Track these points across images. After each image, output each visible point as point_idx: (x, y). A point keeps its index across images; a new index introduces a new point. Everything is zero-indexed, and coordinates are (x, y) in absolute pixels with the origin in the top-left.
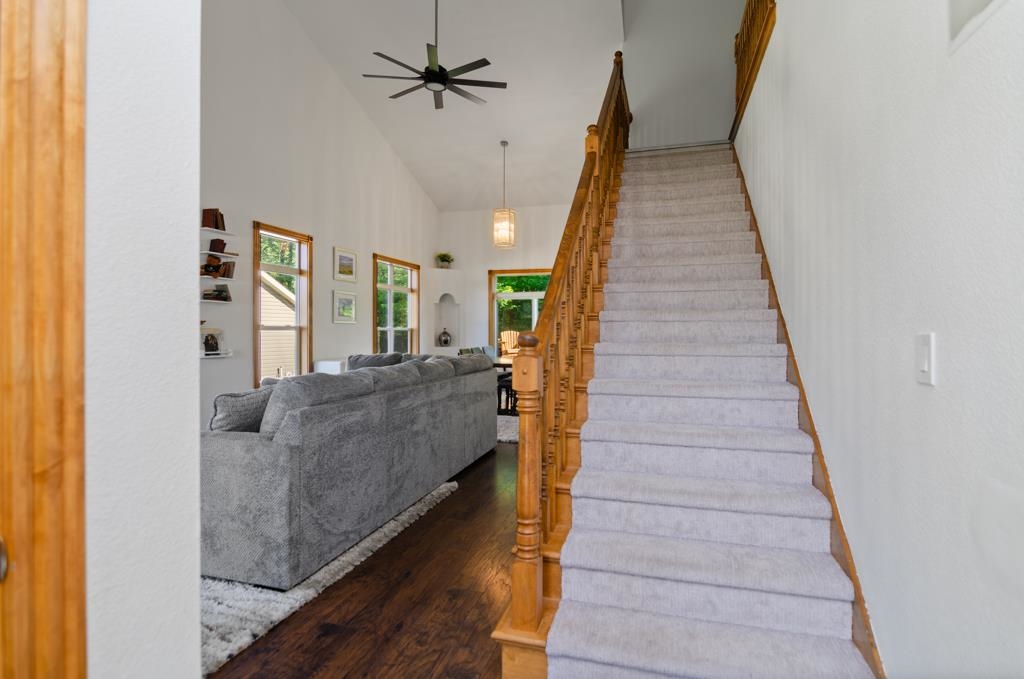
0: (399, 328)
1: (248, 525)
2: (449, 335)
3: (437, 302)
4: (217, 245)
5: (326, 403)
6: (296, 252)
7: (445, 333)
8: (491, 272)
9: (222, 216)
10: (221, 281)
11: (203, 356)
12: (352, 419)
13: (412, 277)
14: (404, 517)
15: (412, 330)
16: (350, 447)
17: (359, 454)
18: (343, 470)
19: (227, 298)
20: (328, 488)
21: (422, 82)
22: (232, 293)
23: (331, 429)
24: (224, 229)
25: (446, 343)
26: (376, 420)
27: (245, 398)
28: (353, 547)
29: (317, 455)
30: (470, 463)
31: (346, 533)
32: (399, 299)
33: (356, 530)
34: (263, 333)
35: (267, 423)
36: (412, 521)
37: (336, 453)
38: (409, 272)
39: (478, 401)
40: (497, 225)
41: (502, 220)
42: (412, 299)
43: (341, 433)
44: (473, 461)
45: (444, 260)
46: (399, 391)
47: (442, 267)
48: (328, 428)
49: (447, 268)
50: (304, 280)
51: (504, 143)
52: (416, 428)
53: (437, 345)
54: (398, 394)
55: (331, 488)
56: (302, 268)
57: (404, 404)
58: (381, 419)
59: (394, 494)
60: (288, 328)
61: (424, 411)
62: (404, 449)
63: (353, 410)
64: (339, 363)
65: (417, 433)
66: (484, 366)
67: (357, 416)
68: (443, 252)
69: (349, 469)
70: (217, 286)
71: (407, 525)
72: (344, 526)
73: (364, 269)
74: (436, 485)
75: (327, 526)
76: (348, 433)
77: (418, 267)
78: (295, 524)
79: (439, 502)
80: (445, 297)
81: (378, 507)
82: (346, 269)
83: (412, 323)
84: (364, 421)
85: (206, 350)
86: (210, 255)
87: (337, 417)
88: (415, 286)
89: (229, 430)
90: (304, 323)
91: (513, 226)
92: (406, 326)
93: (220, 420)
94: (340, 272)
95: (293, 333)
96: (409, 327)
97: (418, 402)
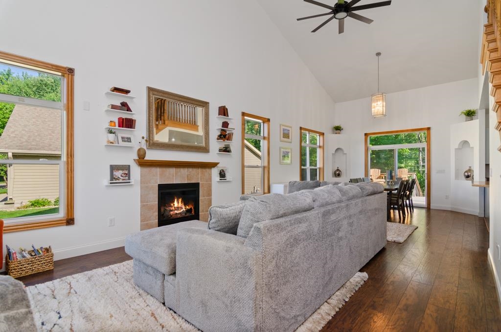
0: (313, 167)
1: (226, 306)
2: (340, 171)
3: (334, 153)
4: (225, 124)
5: (282, 217)
6: (262, 127)
7: (338, 170)
8: (366, 134)
9: (227, 109)
10: (227, 142)
11: (219, 180)
12: (300, 230)
13: (319, 140)
14: (334, 301)
15: (320, 168)
16: (298, 251)
17: (304, 256)
18: (294, 269)
19: (229, 151)
20: (283, 284)
21: (332, 15)
22: (232, 148)
23: (285, 239)
24: (228, 116)
25: (339, 175)
26: (316, 230)
27: (228, 209)
28: (300, 326)
29: (275, 259)
30: (372, 257)
31: (295, 317)
32: (313, 152)
33: (302, 314)
34: (245, 169)
35: (241, 229)
36: (341, 306)
37: (289, 256)
38: (318, 136)
39: (376, 214)
40: (374, 104)
41: (377, 101)
42: (319, 152)
43: (292, 240)
44: (374, 256)
45: (338, 129)
46: (329, 207)
47: (336, 133)
48: (282, 237)
49: (339, 133)
50: (266, 142)
51: (378, 54)
52: (340, 234)
53: (333, 177)
54: (329, 210)
55: (284, 284)
56: (265, 136)
57: (333, 217)
58: (319, 229)
59: (327, 283)
60: (257, 167)
61: (345, 222)
62: (333, 250)
63: (300, 223)
64: (283, 185)
65: (341, 239)
66: (380, 190)
67: (303, 227)
68: (337, 125)
69: (298, 268)
70: (225, 145)
71: (337, 310)
72: (294, 312)
73: (295, 135)
74: (352, 275)
75: (282, 314)
76: (296, 241)
77: (323, 134)
78: (259, 315)
79: (357, 289)
80: (338, 150)
81: (317, 294)
82: (286, 135)
83: (319, 165)
84: (308, 231)
85: (220, 177)
86: (222, 130)
87: (289, 229)
88: (321, 144)
89: (218, 230)
90: (266, 164)
91: (384, 103)
92: (316, 166)
93: (213, 223)
94: (283, 137)
95: (260, 170)
96: (318, 166)
97: (342, 216)
